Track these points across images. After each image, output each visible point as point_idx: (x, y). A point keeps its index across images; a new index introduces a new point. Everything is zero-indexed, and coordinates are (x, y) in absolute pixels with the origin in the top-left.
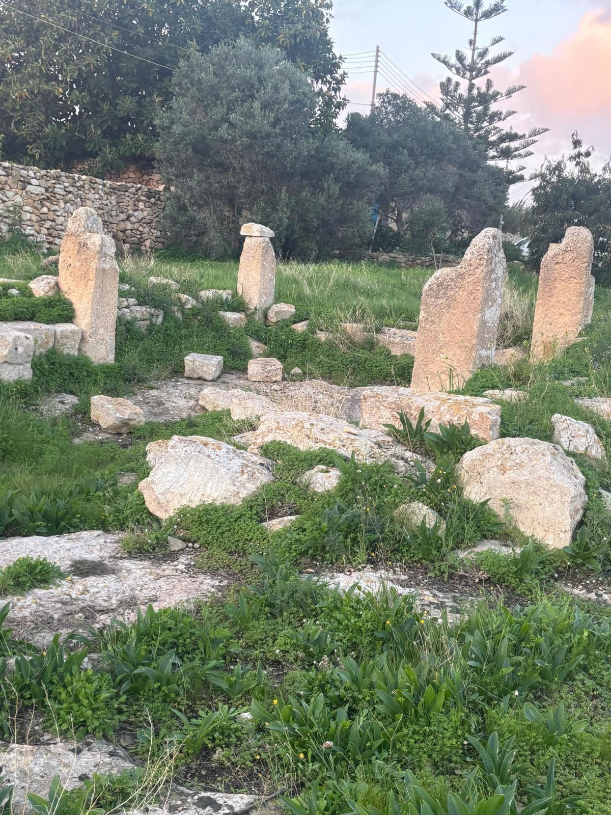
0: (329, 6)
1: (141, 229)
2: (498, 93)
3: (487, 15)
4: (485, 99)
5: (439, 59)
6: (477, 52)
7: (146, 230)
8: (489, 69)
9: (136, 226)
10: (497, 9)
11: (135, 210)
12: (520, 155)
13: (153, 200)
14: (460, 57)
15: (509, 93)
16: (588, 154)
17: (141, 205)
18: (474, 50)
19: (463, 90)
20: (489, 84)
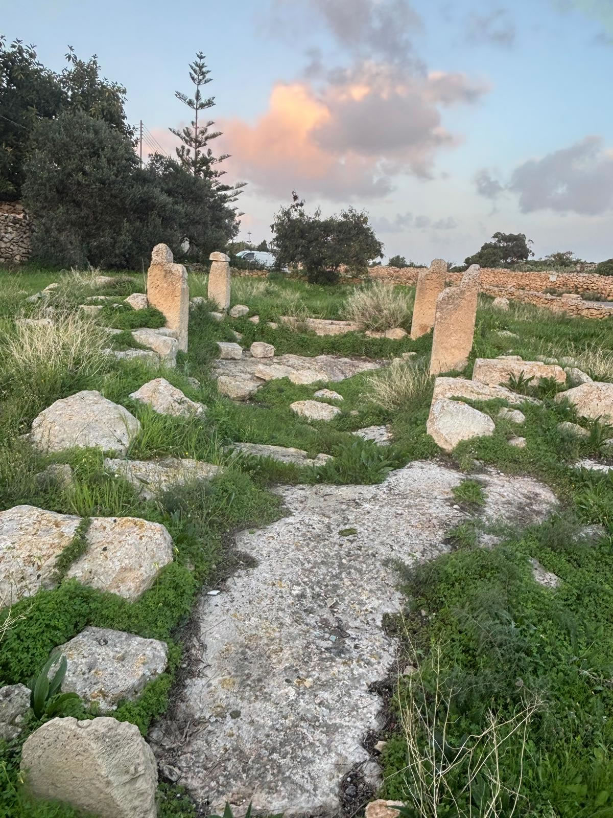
0: (124, 92)
1: (12, 247)
2: (213, 159)
3: (202, 106)
4: (205, 161)
5: (174, 132)
6: (198, 130)
7: (16, 248)
8: (207, 142)
9: (8, 244)
10: (210, 103)
11: (6, 233)
12: (231, 200)
13: (18, 226)
14: (188, 133)
15: (221, 160)
16: (302, 205)
17: (10, 229)
18: (196, 128)
19: (192, 155)
20: (209, 153)
